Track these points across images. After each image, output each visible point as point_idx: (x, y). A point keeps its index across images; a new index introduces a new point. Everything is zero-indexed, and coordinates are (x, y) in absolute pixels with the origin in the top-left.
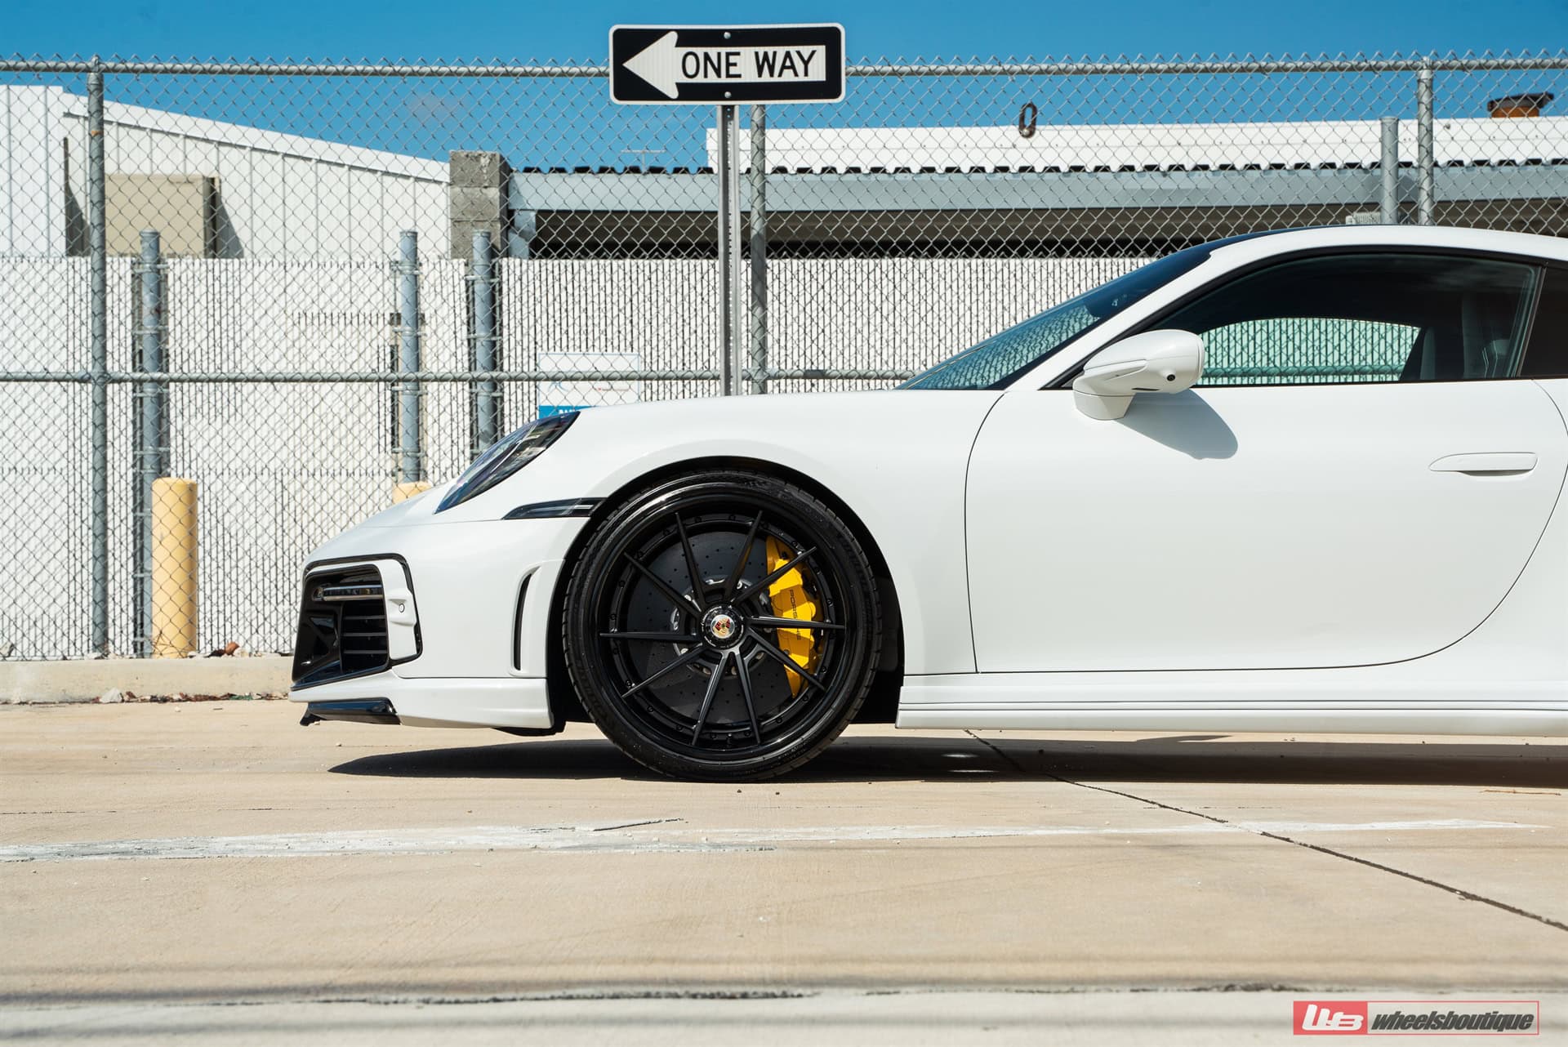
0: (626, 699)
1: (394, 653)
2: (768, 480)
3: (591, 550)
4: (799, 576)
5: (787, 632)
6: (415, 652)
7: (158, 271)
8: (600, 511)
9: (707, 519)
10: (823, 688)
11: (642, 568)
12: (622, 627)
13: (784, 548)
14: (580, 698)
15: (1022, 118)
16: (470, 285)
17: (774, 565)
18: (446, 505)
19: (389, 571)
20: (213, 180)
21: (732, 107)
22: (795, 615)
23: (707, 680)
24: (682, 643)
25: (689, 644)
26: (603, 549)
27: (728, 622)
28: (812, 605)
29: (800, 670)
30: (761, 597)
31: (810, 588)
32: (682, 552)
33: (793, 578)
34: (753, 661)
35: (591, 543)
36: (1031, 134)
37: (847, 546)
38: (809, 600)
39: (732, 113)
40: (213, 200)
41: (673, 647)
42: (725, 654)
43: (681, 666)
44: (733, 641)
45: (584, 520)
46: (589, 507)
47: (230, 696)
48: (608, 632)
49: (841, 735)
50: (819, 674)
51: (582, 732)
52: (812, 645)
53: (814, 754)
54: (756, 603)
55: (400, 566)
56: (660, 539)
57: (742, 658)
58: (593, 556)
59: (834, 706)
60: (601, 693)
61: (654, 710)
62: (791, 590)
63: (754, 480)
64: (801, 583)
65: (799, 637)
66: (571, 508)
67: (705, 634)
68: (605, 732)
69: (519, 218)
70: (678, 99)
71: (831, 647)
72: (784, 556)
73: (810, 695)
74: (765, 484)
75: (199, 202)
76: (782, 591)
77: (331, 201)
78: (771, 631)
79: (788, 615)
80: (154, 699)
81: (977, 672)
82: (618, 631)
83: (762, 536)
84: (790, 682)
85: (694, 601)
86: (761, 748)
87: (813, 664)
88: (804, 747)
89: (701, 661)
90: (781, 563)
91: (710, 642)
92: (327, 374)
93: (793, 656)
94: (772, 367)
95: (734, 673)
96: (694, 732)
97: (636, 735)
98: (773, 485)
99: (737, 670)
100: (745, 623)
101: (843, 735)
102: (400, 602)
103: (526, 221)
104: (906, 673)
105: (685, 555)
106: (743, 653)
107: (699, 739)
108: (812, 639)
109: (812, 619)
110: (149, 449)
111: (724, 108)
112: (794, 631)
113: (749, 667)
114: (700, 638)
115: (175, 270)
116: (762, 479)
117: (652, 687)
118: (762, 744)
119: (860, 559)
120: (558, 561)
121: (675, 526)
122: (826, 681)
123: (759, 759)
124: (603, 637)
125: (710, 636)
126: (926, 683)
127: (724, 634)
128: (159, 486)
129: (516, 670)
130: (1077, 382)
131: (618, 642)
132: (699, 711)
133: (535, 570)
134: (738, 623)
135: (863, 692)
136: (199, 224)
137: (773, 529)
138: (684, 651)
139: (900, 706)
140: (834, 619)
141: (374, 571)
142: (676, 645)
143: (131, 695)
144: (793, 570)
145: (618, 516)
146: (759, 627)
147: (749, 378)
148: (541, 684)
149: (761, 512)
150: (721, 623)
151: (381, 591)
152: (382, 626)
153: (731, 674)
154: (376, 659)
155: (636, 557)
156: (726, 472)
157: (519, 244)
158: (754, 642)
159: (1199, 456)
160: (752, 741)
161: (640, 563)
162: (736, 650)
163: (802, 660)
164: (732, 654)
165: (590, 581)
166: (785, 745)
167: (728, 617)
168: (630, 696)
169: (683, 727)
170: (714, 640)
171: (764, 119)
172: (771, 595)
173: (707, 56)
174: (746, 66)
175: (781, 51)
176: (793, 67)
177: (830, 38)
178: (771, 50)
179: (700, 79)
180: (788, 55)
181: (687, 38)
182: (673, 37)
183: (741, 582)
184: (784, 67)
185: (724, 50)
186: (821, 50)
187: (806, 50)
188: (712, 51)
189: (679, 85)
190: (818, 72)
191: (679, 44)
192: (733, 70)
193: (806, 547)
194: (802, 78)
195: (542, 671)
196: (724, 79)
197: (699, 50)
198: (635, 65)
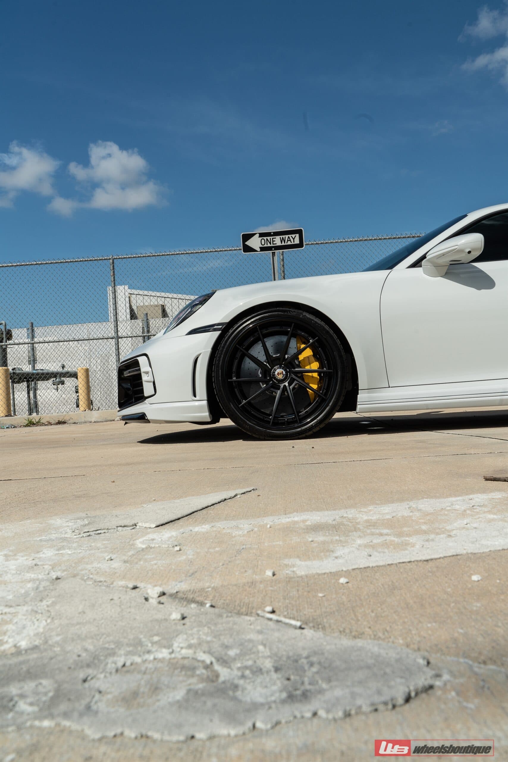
0: (241, 407)
1: (146, 394)
2: (296, 311)
3: (222, 345)
4: (311, 351)
5: (308, 375)
6: (154, 393)
8: (225, 329)
9: (271, 330)
10: (325, 397)
11: (245, 351)
12: (238, 376)
13: (304, 340)
14: (222, 408)
17: (300, 347)
19: (142, 361)
20: (163, 305)
21: (275, 252)
22: (310, 367)
23: (275, 397)
24: (264, 382)
25: (266, 382)
26: (228, 344)
27: (282, 372)
28: (317, 363)
29: (314, 390)
30: (296, 361)
31: (316, 356)
32: (261, 345)
33: (308, 352)
34: (294, 388)
35: (223, 342)
37: (331, 336)
38: (316, 361)
39: (275, 254)
41: (260, 384)
42: (282, 386)
43: (264, 392)
44: (285, 380)
45: (220, 332)
46: (220, 327)
48: (232, 379)
49: (333, 417)
50: (322, 392)
51: (225, 422)
52: (318, 380)
53: (322, 426)
54: (294, 363)
55: (147, 359)
56: (251, 339)
57: (289, 387)
58: (223, 347)
59: (330, 405)
60: (230, 405)
61: (253, 411)
62: (308, 357)
63: (289, 311)
64: (312, 354)
65: (313, 377)
66: (212, 328)
67: (273, 378)
68: (234, 422)
70: (260, 251)
71: (327, 380)
72: (304, 343)
73: (319, 401)
74: (294, 312)
76: (304, 358)
78: (301, 375)
79: (308, 368)
81: (389, 387)
82: (236, 379)
83: (294, 333)
84: (310, 396)
85: (267, 364)
86: (299, 425)
87: (319, 388)
88: (318, 423)
89: (272, 389)
90: (303, 346)
91: (275, 381)
93: (311, 385)
95: (286, 394)
96: (271, 419)
97: (246, 422)
98: (298, 312)
99: (287, 392)
100: (290, 372)
101: (334, 417)
102: (147, 373)
104: (359, 389)
105: (263, 346)
106: (290, 384)
107: (273, 422)
108: (318, 377)
109: (318, 369)
111: (273, 253)
112: (310, 374)
113: (292, 391)
114: (271, 379)
115: (152, 322)
116: (293, 310)
117: (252, 402)
118: (300, 423)
119: (337, 342)
120: (209, 350)
121: (258, 333)
122: (326, 394)
123: (299, 429)
124: (229, 381)
125: (275, 378)
126: (368, 393)
127: (280, 377)
129: (195, 398)
130: (424, 262)
131: (236, 383)
132: (272, 411)
133: (199, 355)
134: (286, 372)
135: (342, 398)
137: (298, 331)
138: (265, 385)
139: (358, 403)
140: (327, 368)
141: (137, 363)
142: (261, 383)
144: (308, 348)
145: (233, 330)
146: (296, 373)
148: (205, 403)
149: (293, 324)
150: (279, 372)
151: (140, 370)
152: (141, 384)
153: (285, 394)
154: (141, 396)
155: (242, 347)
156: (278, 308)
158: (294, 380)
159: (478, 289)
160: (296, 422)
161: (244, 349)
162: (286, 384)
163: (315, 387)
164: (285, 386)
165: (223, 358)
166: (311, 422)
167: (282, 370)
168: (243, 405)
169: (266, 418)
170: (277, 380)
171: (283, 258)
172: (300, 359)
173: (267, 239)
174: (277, 241)
175: (287, 236)
176: (290, 240)
177: (299, 232)
178: (284, 236)
179: (266, 245)
180: (289, 237)
181: (262, 235)
182: (258, 235)
183: (286, 356)
184: (288, 241)
185: (271, 238)
186: (297, 235)
187: (293, 236)
188: (269, 238)
189: (260, 248)
190: (297, 241)
191: (259, 237)
192: (274, 243)
193: (313, 338)
194: (293, 243)
195: (205, 397)
196: (272, 245)
197: (265, 238)
198: (248, 243)
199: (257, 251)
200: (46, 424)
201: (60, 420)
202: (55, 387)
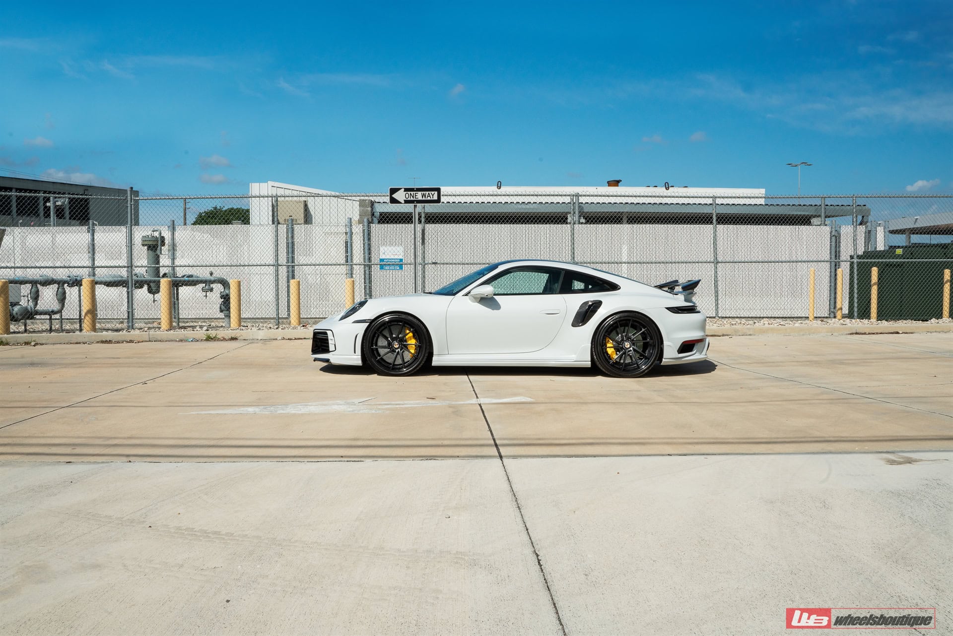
0: (377, 360)
1: (330, 350)
2: (404, 315)
3: (370, 330)
6: (334, 350)
7: (292, 228)
8: (372, 322)
9: (392, 323)
11: (380, 333)
12: (376, 345)
13: (408, 329)
14: (368, 360)
15: (498, 185)
16: (364, 230)
18: (342, 319)
19: (329, 333)
20: (306, 201)
21: (416, 205)
22: (411, 342)
23: (394, 356)
25: (390, 349)
26: (372, 329)
29: (412, 354)
30: (404, 338)
31: (414, 337)
32: (389, 329)
33: (411, 335)
34: (403, 352)
35: (370, 328)
36: (500, 188)
37: (421, 328)
38: (414, 339)
39: (416, 207)
40: (306, 206)
44: (398, 348)
45: (368, 324)
46: (369, 321)
47: (305, 338)
48: (373, 347)
50: (416, 354)
52: (415, 349)
53: (415, 370)
54: (403, 340)
55: (331, 332)
56: (383, 328)
59: (419, 361)
60: (372, 359)
61: (382, 362)
62: (410, 337)
63: (402, 315)
66: (365, 321)
69: (375, 214)
70: (404, 203)
71: (419, 349)
73: (414, 359)
75: (302, 206)
76: (408, 337)
77: (333, 208)
78: (406, 346)
79: (409, 342)
80: (289, 339)
81: (449, 355)
83: (404, 326)
84: (410, 356)
85: (390, 340)
87: (415, 352)
88: (413, 369)
89: (392, 352)
90: (408, 331)
91: (394, 348)
92: (326, 264)
93: (411, 351)
94: (426, 262)
96: (390, 367)
97: (379, 368)
99: (400, 354)
100: (401, 344)
102: (331, 339)
103: (377, 214)
104: (433, 354)
106: (401, 350)
107: (392, 368)
108: (415, 347)
109: (415, 343)
110: (290, 255)
112: (411, 346)
114: (392, 347)
115: (297, 228)
117: (383, 358)
118: (403, 369)
119: (424, 331)
120: (363, 332)
121: (387, 325)
122: (417, 356)
123: (404, 372)
124: (371, 348)
126: (438, 357)
127: (396, 346)
128: (292, 281)
129: (355, 354)
130: (469, 295)
131: (375, 348)
132: (392, 362)
133: (358, 334)
134: (399, 344)
135: (425, 358)
136: (302, 211)
137: (406, 325)
139: (433, 359)
140: (419, 343)
141: (326, 333)
142: (387, 349)
143: (284, 338)
144: (411, 333)
145: (376, 323)
146: (404, 345)
147: (421, 264)
148: (360, 357)
149: (404, 322)
151: (328, 337)
152: (328, 343)
154: (327, 350)
155: (379, 331)
157: (376, 220)
158: (403, 348)
159: (493, 310)
160: (401, 369)
162: (399, 350)
163: (413, 352)
164: (398, 351)
165: (370, 334)
166: (408, 370)
167: (397, 343)
172: (406, 338)
173: (411, 194)
174: (419, 196)
175: (427, 193)
176: (430, 196)
177: (438, 190)
178: (425, 192)
179: (409, 199)
180: (429, 194)
181: (406, 190)
182: (403, 189)
183: (400, 336)
184: (428, 196)
185: (414, 192)
186: (436, 193)
187: (433, 193)
188: (412, 193)
189: (404, 200)
190: (435, 198)
191: (405, 191)
192: (416, 197)
193: (413, 328)
194: (432, 199)
195: (360, 354)
196: (414, 199)
197: (409, 193)
198: (395, 196)
199: (401, 203)
200: (222, 339)
201: (233, 336)
202: (204, 294)
